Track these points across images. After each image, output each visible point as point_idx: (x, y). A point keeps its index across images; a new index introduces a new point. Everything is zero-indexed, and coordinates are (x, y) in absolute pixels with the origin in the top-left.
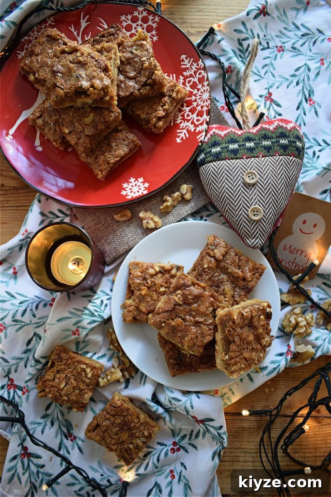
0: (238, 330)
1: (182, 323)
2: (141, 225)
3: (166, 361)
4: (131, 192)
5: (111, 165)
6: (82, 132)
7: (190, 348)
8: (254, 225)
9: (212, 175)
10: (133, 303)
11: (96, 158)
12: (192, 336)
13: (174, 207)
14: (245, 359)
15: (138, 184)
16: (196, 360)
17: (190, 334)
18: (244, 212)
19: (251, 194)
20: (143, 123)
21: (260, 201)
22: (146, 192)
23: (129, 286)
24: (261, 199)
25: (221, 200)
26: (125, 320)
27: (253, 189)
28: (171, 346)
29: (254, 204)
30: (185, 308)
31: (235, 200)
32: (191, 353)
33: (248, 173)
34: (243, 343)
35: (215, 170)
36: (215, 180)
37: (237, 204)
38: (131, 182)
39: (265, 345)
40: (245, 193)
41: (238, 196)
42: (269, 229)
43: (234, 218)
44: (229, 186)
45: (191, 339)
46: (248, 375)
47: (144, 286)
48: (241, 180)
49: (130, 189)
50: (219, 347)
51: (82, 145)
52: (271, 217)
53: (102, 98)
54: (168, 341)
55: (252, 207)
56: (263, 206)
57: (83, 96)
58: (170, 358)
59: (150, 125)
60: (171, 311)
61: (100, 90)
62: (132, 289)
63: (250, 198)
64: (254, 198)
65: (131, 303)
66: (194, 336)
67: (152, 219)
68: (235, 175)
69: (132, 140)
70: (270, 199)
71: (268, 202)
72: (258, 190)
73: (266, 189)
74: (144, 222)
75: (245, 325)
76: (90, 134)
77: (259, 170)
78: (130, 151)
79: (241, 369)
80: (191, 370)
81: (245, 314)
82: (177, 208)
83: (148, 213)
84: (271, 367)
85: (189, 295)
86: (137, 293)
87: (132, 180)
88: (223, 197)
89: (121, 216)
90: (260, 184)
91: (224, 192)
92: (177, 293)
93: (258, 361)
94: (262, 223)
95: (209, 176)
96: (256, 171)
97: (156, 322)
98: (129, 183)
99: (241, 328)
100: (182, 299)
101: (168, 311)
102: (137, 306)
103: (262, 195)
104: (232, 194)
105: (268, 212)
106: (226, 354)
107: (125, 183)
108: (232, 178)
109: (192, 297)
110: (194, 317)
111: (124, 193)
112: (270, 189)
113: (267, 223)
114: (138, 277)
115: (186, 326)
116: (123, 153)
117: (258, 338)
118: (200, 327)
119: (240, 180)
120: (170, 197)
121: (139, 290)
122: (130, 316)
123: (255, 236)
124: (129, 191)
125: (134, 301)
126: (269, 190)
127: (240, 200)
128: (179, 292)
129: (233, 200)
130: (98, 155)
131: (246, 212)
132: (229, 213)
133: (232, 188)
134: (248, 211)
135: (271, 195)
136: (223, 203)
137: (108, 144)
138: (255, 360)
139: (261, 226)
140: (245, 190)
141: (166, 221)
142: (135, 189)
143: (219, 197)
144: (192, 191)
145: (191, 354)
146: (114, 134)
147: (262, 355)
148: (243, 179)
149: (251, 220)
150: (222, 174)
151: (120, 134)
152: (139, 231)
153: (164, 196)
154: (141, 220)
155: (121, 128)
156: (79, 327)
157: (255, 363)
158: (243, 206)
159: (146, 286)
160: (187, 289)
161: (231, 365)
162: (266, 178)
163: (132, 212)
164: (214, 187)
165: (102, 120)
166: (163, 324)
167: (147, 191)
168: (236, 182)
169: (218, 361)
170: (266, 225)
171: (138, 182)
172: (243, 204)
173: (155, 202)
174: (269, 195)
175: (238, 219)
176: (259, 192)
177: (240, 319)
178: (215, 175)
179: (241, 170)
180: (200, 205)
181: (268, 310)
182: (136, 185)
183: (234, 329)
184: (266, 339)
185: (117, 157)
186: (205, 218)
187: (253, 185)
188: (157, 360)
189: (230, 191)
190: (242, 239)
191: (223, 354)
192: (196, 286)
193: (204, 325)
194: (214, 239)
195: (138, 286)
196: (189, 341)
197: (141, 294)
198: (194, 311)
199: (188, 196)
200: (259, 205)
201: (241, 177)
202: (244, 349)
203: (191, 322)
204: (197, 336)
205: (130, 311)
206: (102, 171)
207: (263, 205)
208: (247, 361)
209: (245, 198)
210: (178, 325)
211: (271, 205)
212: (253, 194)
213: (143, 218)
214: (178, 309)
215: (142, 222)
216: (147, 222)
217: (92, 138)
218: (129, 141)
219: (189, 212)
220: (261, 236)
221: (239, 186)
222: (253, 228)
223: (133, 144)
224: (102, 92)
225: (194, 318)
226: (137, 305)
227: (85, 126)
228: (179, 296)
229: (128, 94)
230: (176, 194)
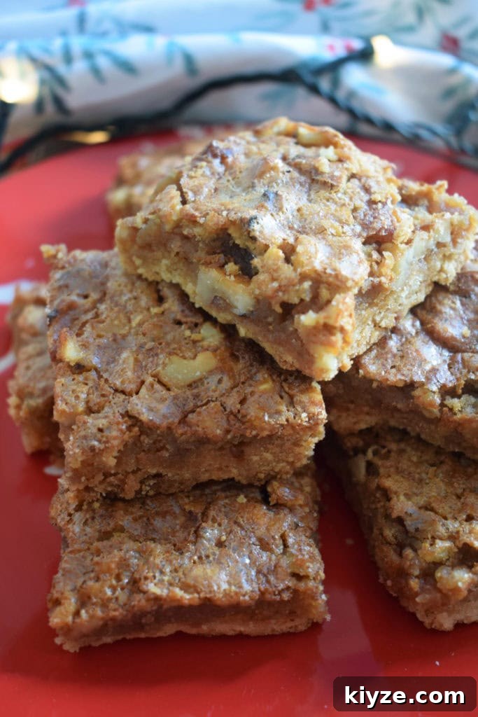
5: (139, 601)
6: (123, 392)
11: (105, 536)
20: (389, 533)
51: (85, 437)
53: (289, 310)
59: (409, 552)
69: (301, 564)
76: (146, 416)
116: (225, 586)
130: (122, 530)
137: (191, 517)
146: (242, 499)
151: (263, 515)
155: (284, 493)
165: (232, 402)
185: (186, 587)
206: (84, 600)
217: (146, 441)
218: (285, 562)
223: (290, 582)
224: (306, 286)
227: (149, 380)
229: (394, 378)
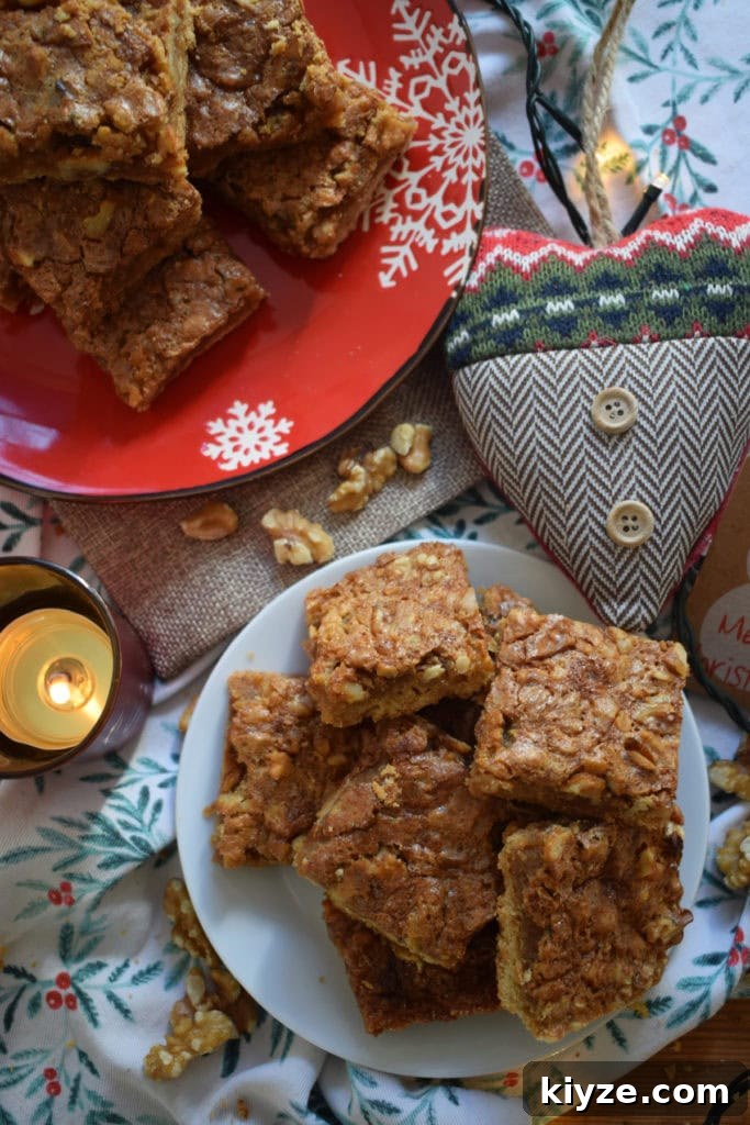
0: (565, 893)
1: (398, 866)
2: (268, 555)
3: (351, 982)
4: (236, 449)
5: (170, 364)
6: (76, 262)
7: (425, 944)
8: (624, 559)
9: (492, 402)
10: (246, 806)
11: (122, 342)
12: (429, 909)
13: (373, 494)
14: (589, 984)
15: (259, 423)
16: (443, 982)
17: (424, 902)
18: (595, 519)
19: (615, 463)
20: (273, 226)
21: (642, 485)
22: (282, 450)
23: (231, 752)
24: (647, 477)
25: (524, 479)
26: (218, 858)
27: (621, 446)
28: (366, 939)
29: (624, 493)
30: (407, 820)
31: (565, 480)
32: (428, 959)
33: (608, 396)
34: (583, 933)
35: (502, 385)
36: (504, 416)
37: (572, 495)
38: (235, 417)
39: (659, 941)
40: (597, 457)
41: (573, 467)
42: (671, 568)
43: (562, 537)
44: (545, 435)
45: (428, 917)
46: (610, 1025)
47: (280, 750)
48: (585, 416)
49: (233, 439)
50: (508, 944)
51: (77, 304)
52: (679, 533)
53: (138, 159)
54: (356, 922)
55: (619, 504)
56: (655, 500)
57: (77, 151)
58: (362, 976)
59: (292, 233)
60: (366, 829)
61: (133, 134)
62: (240, 759)
63: (613, 475)
64: (625, 474)
65: (238, 806)
66: (435, 909)
67: (303, 535)
68: (566, 403)
69: (238, 281)
70: (675, 476)
71: (667, 488)
72: (636, 450)
73: (662, 445)
74: (279, 543)
75: (590, 879)
76: (102, 269)
77: (640, 386)
78: (231, 316)
79: (572, 1015)
80: (429, 1011)
81: (587, 845)
82: (382, 499)
83: (290, 515)
84: (682, 999)
85: (419, 778)
86: (257, 773)
87: (239, 408)
88: (527, 472)
89: (206, 526)
90: (644, 431)
91: (530, 457)
92: (384, 772)
93: (634, 988)
94: (651, 554)
95: (482, 405)
96: (631, 389)
97: (318, 865)
98: (226, 417)
99: (575, 888)
100: (400, 791)
101: (354, 830)
102: (257, 815)
103: (650, 465)
104: (555, 461)
105: (669, 518)
106: (526, 967)
107: (214, 420)
108: (555, 411)
109: (429, 787)
110: (436, 847)
111: (211, 451)
112: (673, 444)
113: (667, 552)
114: (258, 724)
115: (412, 876)
116: (207, 324)
117: (636, 920)
118: (455, 878)
119: (579, 416)
120: (361, 464)
121: (262, 763)
122: (235, 845)
123: (628, 593)
124: (228, 447)
125: (248, 797)
126: (671, 448)
127: (580, 482)
128: (390, 769)
129: (560, 480)
130: (127, 332)
131: (600, 519)
132: (548, 519)
133: (557, 441)
134: (605, 516)
135: (678, 464)
136: (528, 491)
137: (158, 296)
138: (623, 986)
139: (646, 563)
140: (596, 449)
141: (349, 538)
142: (249, 439)
143: (515, 470)
144: (430, 443)
145: (426, 965)
146: (178, 264)
147: (648, 970)
148: (589, 414)
149: (616, 545)
150: (524, 399)
151: (197, 265)
152: (264, 572)
153: (339, 459)
154: (270, 537)
155: (199, 244)
156: (71, 876)
157: (623, 997)
158: (591, 500)
159: (284, 751)
160: (413, 760)
161: (541, 1003)
162: (663, 410)
163: (238, 512)
164: (498, 437)
165: (140, 221)
166: (340, 872)
167: (286, 445)
168: (568, 424)
169: (505, 987)
170: (664, 558)
171: (258, 415)
172: (590, 493)
173: (312, 478)
174: (671, 464)
175: (575, 540)
176: (640, 455)
177: (573, 859)
178: (503, 401)
179: (582, 386)
180: (456, 488)
181: (671, 828)
182: (251, 426)
183: (550, 892)
184: (664, 922)
185: (188, 340)
186: (470, 528)
187: (622, 434)
188: (322, 980)
189: (548, 454)
190: (590, 601)
191: (519, 965)
192: (443, 752)
193: (466, 872)
194: (498, 597)
195: (259, 753)
196: (420, 924)
197: (268, 776)
198: (437, 829)
199: (417, 461)
200: (640, 497)
201: (585, 408)
202: (584, 953)
203: (429, 863)
204: (444, 910)
205: (237, 831)
206: (140, 383)
207: (651, 496)
208: (595, 990)
209: (596, 477)
210: (387, 875)
211: (678, 495)
212: (621, 463)
213: (273, 530)
214: (386, 823)
215: (271, 543)
216: (289, 547)
217: (110, 280)
218: (228, 286)
219: (422, 511)
220: (646, 592)
221: (577, 436)
222: (624, 567)
223: (240, 295)
224: (139, 139)
225: (437, 851)
226: (258, 811)
227: (84, 244)
228: (390, 782)
229: (221, 138)
230: (381, 455)
